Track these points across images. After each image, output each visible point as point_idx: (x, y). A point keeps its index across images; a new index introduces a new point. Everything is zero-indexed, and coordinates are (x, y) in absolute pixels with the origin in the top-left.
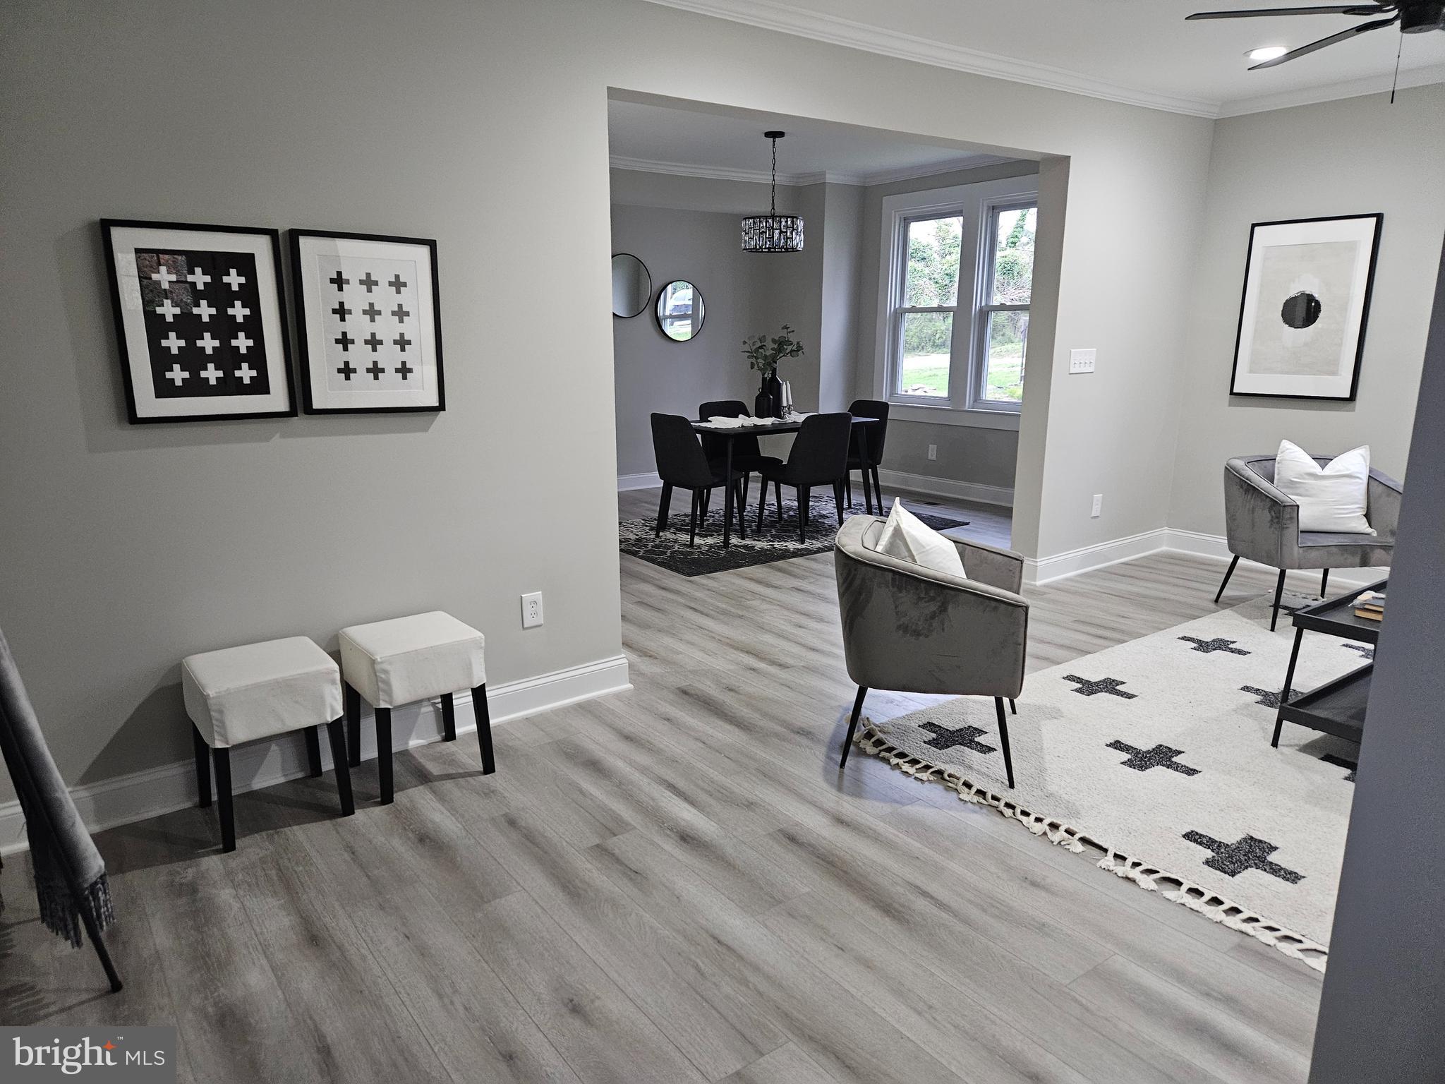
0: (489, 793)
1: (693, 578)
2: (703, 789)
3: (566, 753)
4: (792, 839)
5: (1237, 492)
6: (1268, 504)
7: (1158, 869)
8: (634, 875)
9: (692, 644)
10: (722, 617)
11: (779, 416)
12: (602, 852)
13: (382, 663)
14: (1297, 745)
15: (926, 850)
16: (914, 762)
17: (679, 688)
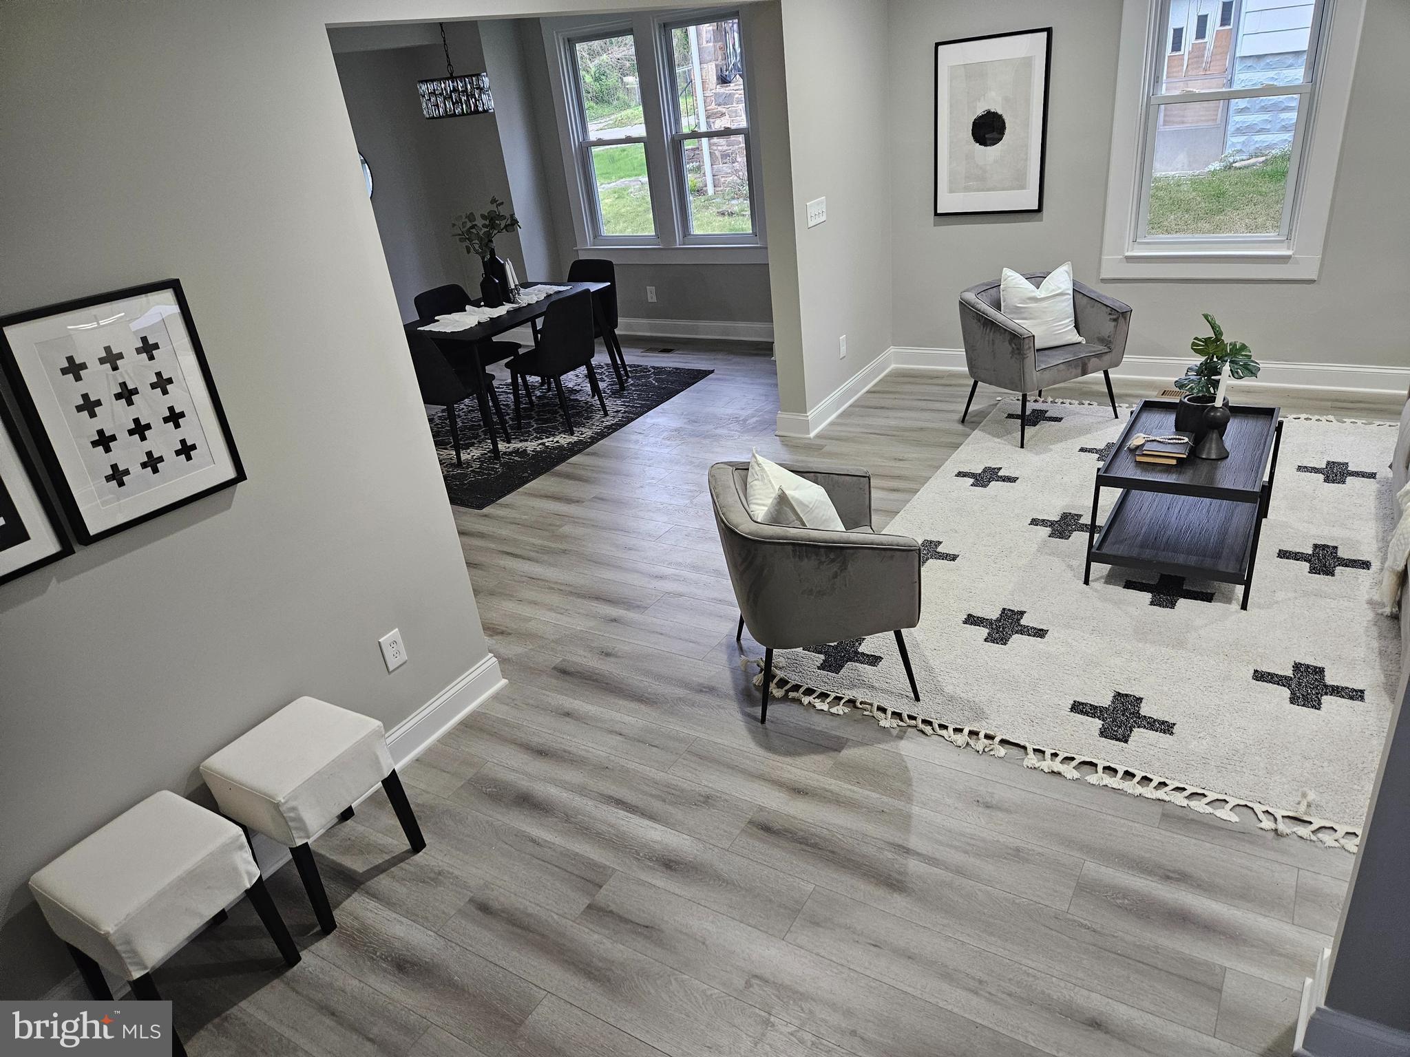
0: (435, 878)
1: (486, 510)
2: (651, 795)
3: (490, 795)
4: (766, 829)
5: (975, 326)
6: (1008, 337)
7: (1073, 756)
8: (647, 930)
9: (535, 603)
10: (545, 557)
11: (510, 302)
12: (597, 912)
13: (286, 802)
14: (1101, 577)
15: (885, 799)
16: (823, 696)
17: (555, 668)
